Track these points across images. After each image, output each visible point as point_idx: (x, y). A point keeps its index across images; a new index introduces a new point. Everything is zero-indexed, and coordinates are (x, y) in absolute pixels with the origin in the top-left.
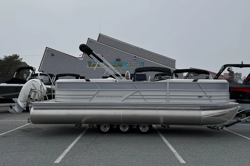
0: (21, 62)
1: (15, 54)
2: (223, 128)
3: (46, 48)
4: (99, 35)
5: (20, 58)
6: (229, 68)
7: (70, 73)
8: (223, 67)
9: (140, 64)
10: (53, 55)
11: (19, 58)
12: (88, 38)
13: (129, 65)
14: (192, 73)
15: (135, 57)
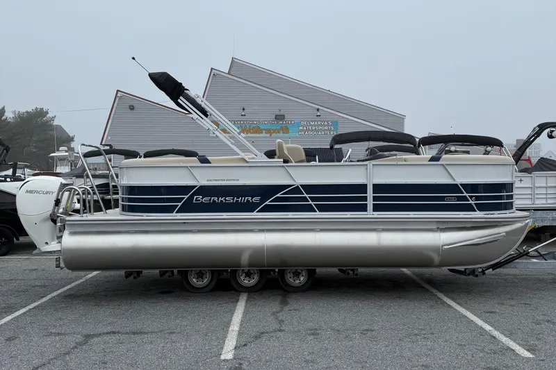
0: (51, 125)
1: (39, 107)
2: (486, 272)
3: (118, 91)
4: (233, 61)
5: (50, 115)
6: (552, 132)
7: (175, 148)
8: (538, 129)
9: (328, 125)
10: (132, 108)
11: (48, 116)
12: (212, 69)
13: (305, 128)
14: (454, 145)
15: (318, 110)
